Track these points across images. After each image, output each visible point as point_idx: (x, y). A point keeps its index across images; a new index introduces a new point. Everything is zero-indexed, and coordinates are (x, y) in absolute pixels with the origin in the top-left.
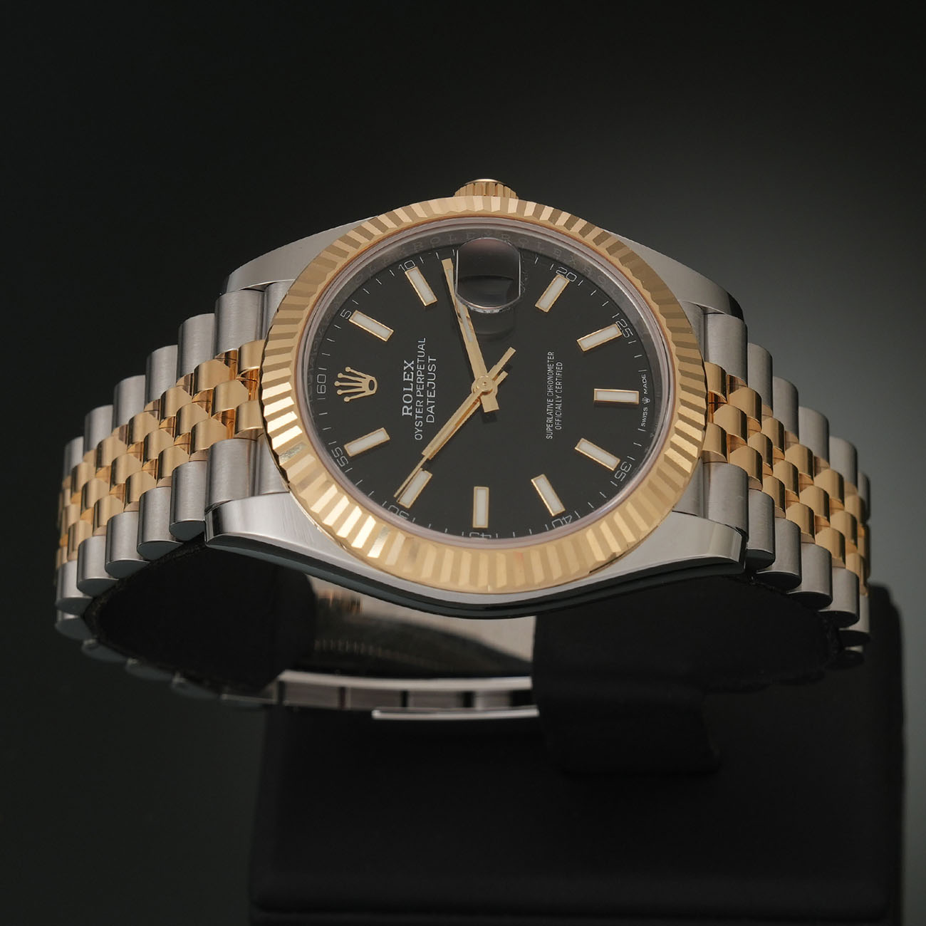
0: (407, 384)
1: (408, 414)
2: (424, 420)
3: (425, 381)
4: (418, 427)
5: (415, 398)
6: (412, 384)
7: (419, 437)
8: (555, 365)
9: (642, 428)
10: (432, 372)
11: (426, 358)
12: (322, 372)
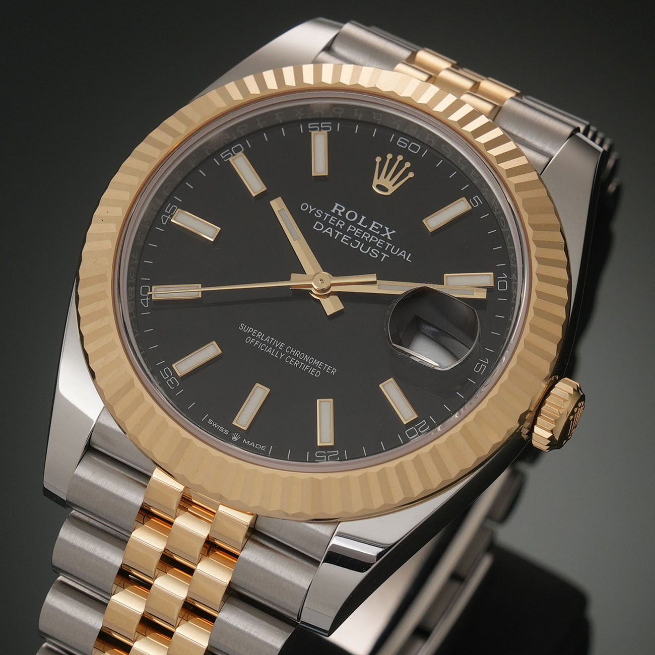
0: (368, 222)
1: (335, 208)
2: (321, 220)
3: (363, 241)
4: (314, 212)
5: (348, 223)
6: (366, 227)
7: (305, 207)
8: (319, 369)
9: (207, 419)
10: (370, 251)
11: (388, 252)
12: (422, 151)
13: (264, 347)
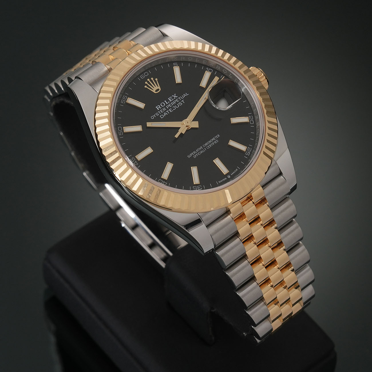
1: (158, 108)
2: (160, 115)
3: (174, 105)
4: (156, 115)
5: (165, 107)
6: (169, 102)
7: (152, 118)
8: (216, 140)
9: (218, 183)
10: (179, 105)
11: (182, 100)
12: (149, 73)
13: (200, 153)
